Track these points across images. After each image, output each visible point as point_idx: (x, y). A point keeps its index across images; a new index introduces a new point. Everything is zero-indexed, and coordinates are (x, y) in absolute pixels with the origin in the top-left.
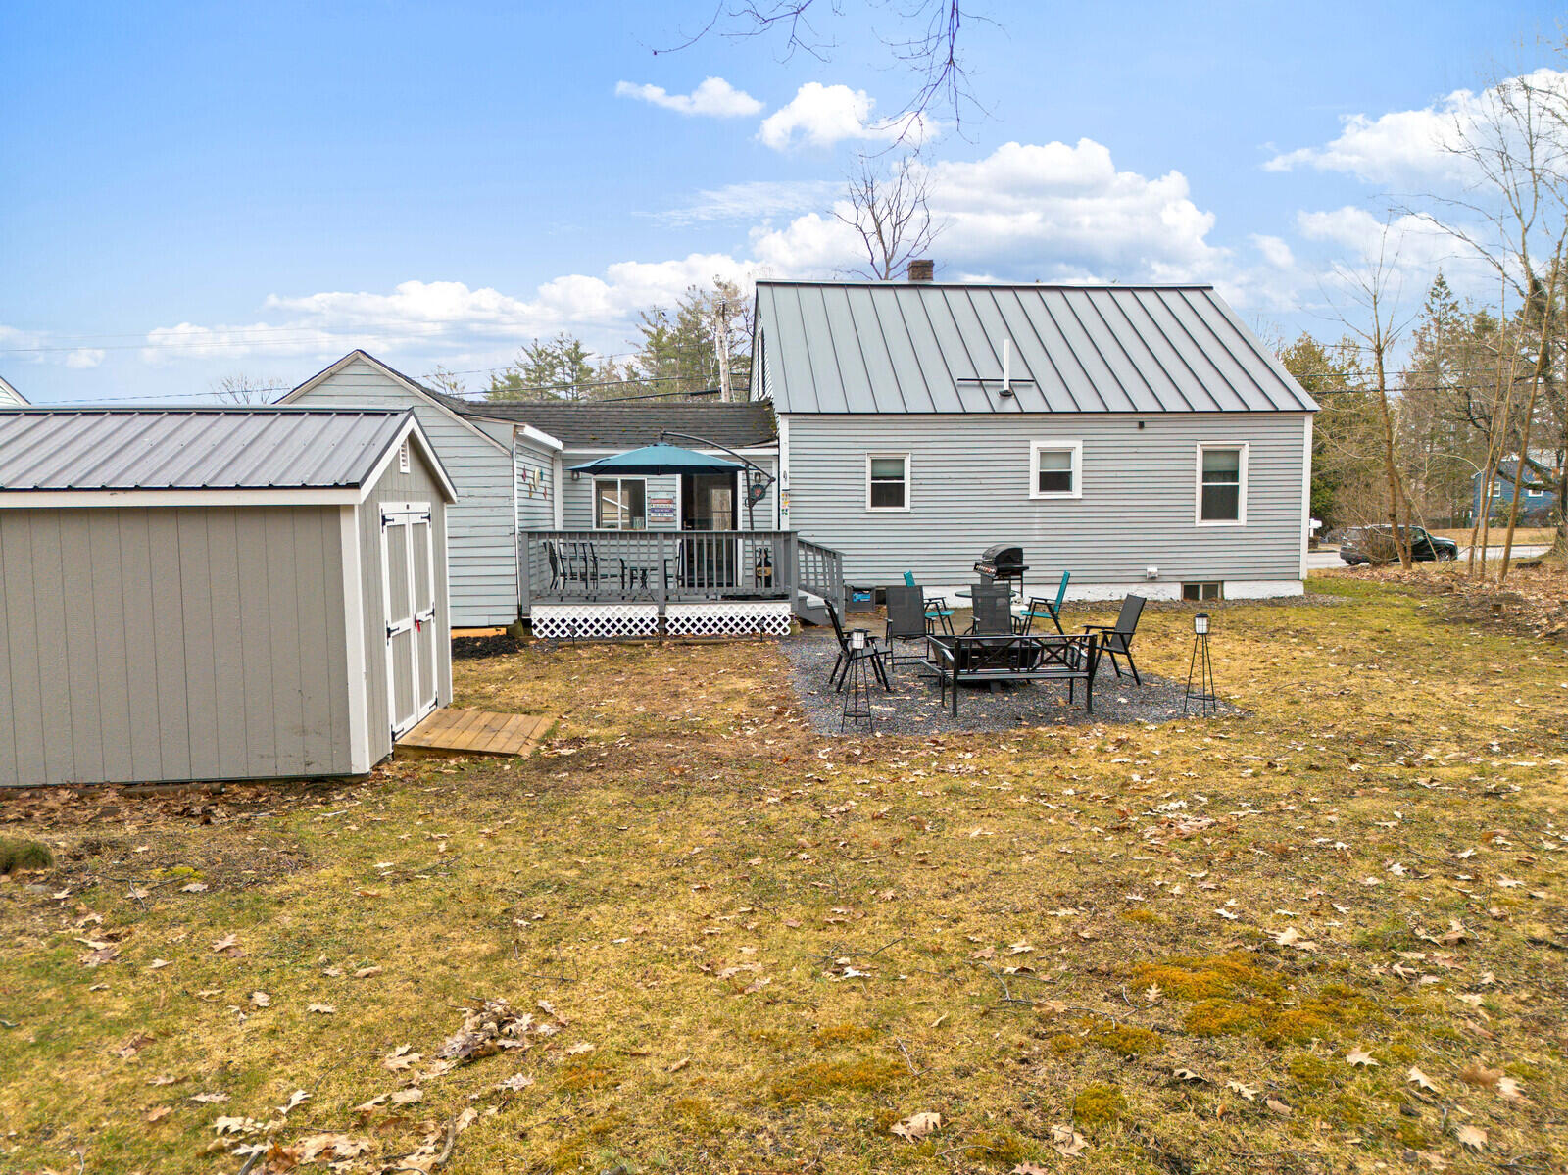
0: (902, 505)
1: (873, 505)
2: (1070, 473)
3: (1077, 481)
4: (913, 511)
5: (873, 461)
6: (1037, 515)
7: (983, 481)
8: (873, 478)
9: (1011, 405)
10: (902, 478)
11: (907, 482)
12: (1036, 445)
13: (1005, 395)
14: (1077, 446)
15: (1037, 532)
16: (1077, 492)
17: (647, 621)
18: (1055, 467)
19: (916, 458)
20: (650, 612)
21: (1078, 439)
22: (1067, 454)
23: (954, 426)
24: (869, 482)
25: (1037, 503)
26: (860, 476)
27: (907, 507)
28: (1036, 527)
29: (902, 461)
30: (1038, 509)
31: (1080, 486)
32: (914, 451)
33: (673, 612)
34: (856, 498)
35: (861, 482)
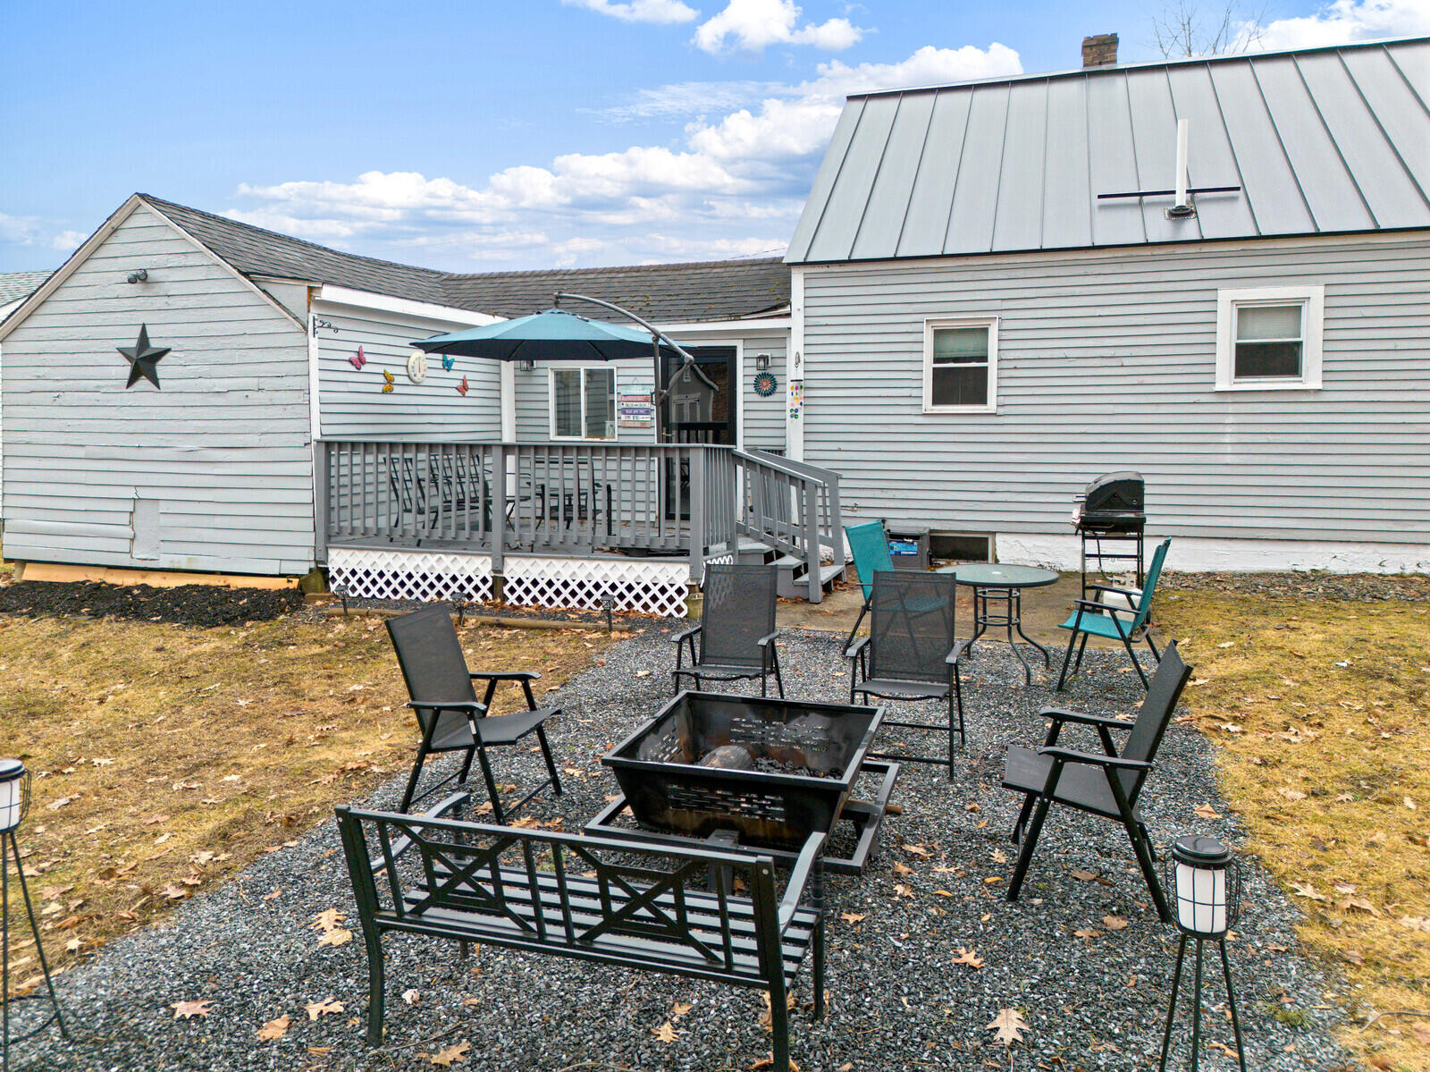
0: (983, 401)
1: (935, 402)
2: (1299, 344)
3: (1312, 359)
4: (1001, 411)
5: (938, 333)
6: (1230, 419)
7: (1127, 362)
8: (936, 361)
9: (1189, 230)
10: (984, 359)
11: (992, 365)
12: (1227, 297)
13: (1180, 214)
14: (1315, 294)
15: (1229, 449)
16: (1311, 375)
17: (477, 581)
18: (1267, 333)
19: (1006, 325)
20: (479, 567)
21: (1317, 284)
22: (1294, 310)
23: (1081, 270)
24: (928, 366)
25: (1229, 398)
26: (915, 357)
27: (991, 406)
28: (1227, 439)
29: (985, 331)
30: (1231, 409)
31: (1319, 367)
32: (1005, 315)
33: (516, 568)
34: (906, 392)
35: (915, 366)
